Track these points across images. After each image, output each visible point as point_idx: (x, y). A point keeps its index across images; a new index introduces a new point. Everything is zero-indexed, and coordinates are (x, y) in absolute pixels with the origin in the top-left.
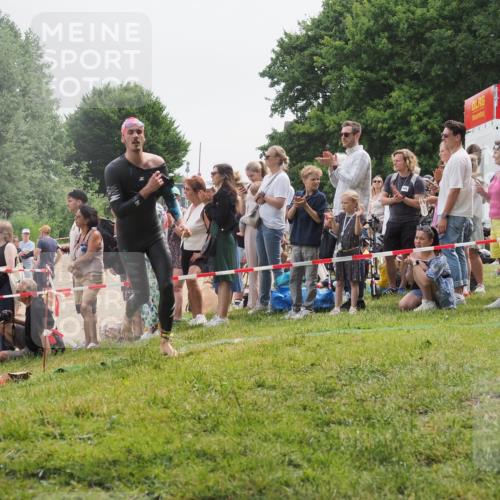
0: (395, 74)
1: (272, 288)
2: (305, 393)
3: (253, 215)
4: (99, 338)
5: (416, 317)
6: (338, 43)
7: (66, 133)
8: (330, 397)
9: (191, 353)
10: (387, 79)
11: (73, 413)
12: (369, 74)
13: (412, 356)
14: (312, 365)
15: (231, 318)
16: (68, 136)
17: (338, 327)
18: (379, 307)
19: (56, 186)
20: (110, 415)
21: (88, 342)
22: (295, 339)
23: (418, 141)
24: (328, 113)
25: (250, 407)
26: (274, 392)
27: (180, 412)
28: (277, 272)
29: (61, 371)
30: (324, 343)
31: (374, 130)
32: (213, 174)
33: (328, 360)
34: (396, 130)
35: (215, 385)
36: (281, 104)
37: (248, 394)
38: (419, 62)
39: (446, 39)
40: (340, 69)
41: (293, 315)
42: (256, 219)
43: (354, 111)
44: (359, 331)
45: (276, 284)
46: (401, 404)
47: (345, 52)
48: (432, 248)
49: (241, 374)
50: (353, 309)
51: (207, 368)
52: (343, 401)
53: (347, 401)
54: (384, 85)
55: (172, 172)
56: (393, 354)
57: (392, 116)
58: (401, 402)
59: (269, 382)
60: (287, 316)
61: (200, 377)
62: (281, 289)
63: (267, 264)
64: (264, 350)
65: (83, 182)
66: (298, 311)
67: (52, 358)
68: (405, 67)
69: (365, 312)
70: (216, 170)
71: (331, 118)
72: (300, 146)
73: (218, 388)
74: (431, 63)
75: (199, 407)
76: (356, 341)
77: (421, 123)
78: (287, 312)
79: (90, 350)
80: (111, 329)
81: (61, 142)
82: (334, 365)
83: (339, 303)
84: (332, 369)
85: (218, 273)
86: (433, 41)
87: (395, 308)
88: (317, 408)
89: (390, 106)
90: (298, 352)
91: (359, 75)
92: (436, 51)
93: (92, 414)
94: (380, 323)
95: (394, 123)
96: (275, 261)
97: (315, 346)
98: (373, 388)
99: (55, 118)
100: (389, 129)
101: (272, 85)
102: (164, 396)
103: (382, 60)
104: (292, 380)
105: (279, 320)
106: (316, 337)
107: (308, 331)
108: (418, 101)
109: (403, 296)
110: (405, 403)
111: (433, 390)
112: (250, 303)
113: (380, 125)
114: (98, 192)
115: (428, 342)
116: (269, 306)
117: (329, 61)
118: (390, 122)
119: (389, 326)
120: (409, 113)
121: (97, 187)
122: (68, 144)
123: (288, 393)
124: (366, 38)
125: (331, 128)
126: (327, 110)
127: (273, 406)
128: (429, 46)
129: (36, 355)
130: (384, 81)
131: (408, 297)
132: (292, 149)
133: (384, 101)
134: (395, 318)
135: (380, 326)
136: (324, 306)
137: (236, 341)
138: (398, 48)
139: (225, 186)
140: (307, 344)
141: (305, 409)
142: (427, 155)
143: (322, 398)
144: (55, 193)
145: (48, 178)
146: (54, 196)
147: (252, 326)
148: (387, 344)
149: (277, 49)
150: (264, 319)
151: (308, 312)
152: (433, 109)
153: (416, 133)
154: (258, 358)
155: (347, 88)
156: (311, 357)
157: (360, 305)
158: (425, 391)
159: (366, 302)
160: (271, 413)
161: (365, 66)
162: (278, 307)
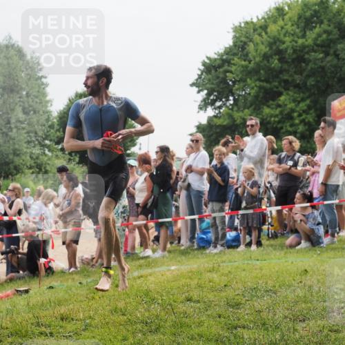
0: (283, 84)
1: (198, 231)
2: (220, 306)
3: (184, 181)
4: (78, 264)
5: (298, 252)
6: (243, 63)
7: (57, 123)
8: (238, 309)
9: (142, 276)
10: (277, 88)
11: (59, 317)
12: (265, 84)
13: (294, 280)
14: (225, 286)
15: (170, 252)
16: (58, 125)
17: (244, 259)
18: (272, 246)
19: (49, 159)
20: (84, 320)
21: (70, 268)
22: (214, 267)
23: (299, 131)
24: (237, 111)
25: (182, 315)
26: (198, 305)
27: (133, 318)
28: (201, 220)
29: (51, 287)
30: (233, 270)
31: (269, 123)
32: (157, 152)
33: (237, 282)
34: (284, 122)
35: (158, 299)
36: (205, 105)
37: (180, 306)
38: (299, 76)
39: (318, 59)
40: (245, 81)
41: (212, 250)
42: (186, 184)
43: (255, 109)
44: (258, 263)
45: (200, 229)
46: (286, 315)
47: (249, 69)
48: (308, 204)
49: (176, 291)
50: (254, 247)
51: (152, 286)
52: (246, 312)
53: (249, 312)
54: (276, 92)
55: (129, 150)
56: (282, 279)
57: (281, 113)
58: (287, 313)
59: (195, 297)
60: (208, 251)
61: (147, 293)
62: (204, 232)
63: (194, 214)
64: (191, 275)
65: (68, 157)
66: (215, 247)
67: (45, 278)
68: (290, 79)
69: (262, 248)
70: (158, 150)
71: (238, 114)
72: (217, 133)
73: (160, 301)
74: (308, 76)
75: (147, 314)
76: (256, 269)
77: (301, 118)
78: (208, 248)
79: (72, 273)
80: (87, 259)
81: (53, 128)
82: (240, 286)
83: (244, 242)
84: (239, 289)
85: (160, 220)
86: (310, 61)
87: (282, 246)
88: (229, 316)
89: (279, 106)
90: (215, 276)
91: (258, 85)
92: (312, 68)
93: (72, 319)
94: (273, 256)
95: (282, 118)
96: (200, 212)
97: (227, 272)
98: (268, 303)
99: (49, 112)
100: (279, 122)
101: (199, 92)
102: (122, 307)
103: (274, 74)
104: (211, 296)
105: (202, 254)
106: (227, 266)
107: (223, 262)
108: (299, 102)
109: (288, 237)
110: (289, 314)
111: (309, 305)
112: (182, 242)
113: (273, 119)
114: (79, 163)
115: (306, 270)
116: (195, 244)
117: (237, 76)
118: (280, 117)
119: (279, 259)
120: (293, 111)
121: (77, 159)
122: (58, 130)
123: (208, 306)
124: (263, 59)
125: (238, 122)
126: (235, 108)
127: (198, 315)
128: (307, 65)
129: (34, 276)
130: (275, 89)
131: (291, 239)
132: (212, 135)
133: (275, 103)
134: (283, 253)
135: (272, 259)
136: (234, 244)
137: (173, 268)
138: (285, 66)
139: (165, 160)
140: (222, 271)
141: (220, 317)
142: (306, 140)
143: (231, 310)
144: (49, 164)
145: (44, 153)
146: (48, 166)
147: (183, 258)
148: (277, 272)
149: (202, 68)
150: (192, 253)
151: (222, 248)
152: (309, 108)
153: (298, 125)
154: (188, 280)
155: (249, 94)
156: (224, 280)
157: (259, 244)
158: (303, 306)
159: (263, 242)
160: (196, 320)
161: (263, 79)
162: (202, 245)
